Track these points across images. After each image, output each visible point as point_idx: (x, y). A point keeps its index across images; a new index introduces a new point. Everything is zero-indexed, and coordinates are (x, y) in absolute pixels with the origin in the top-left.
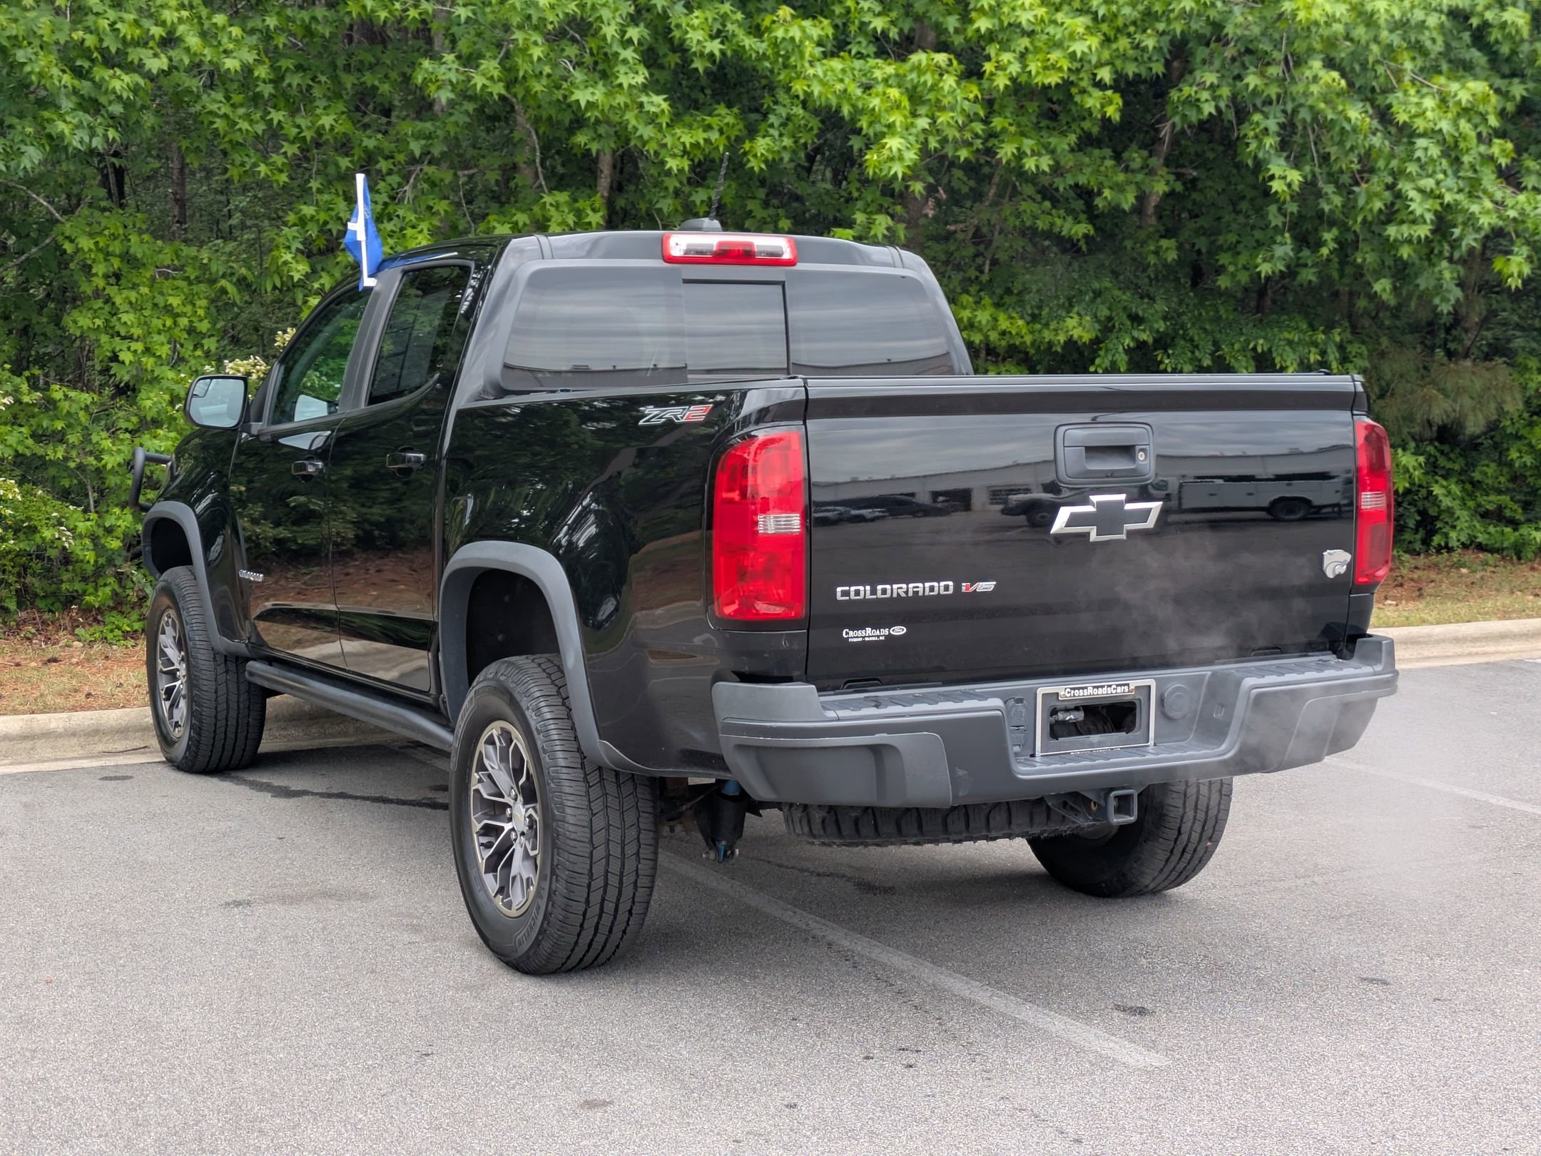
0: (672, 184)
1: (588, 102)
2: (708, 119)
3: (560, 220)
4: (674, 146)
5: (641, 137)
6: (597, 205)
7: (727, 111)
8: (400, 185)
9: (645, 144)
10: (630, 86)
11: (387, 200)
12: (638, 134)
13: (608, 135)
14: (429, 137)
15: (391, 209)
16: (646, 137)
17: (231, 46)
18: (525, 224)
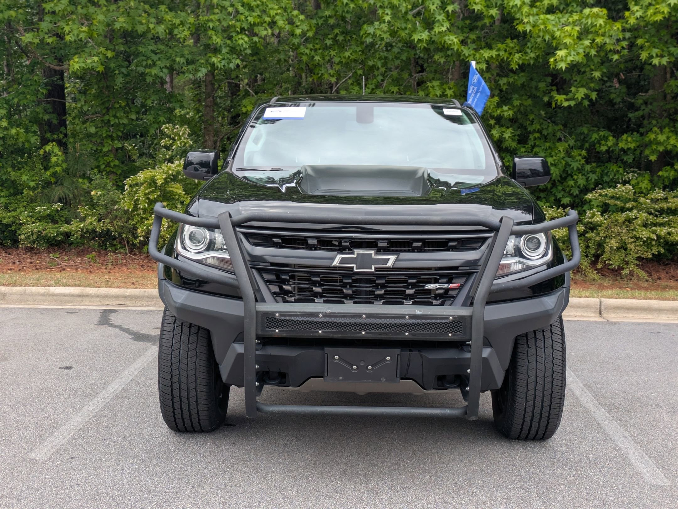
1: (419, 39)
2: (500, 45)
5: (464, 55)
7: (511, 41)
8: (383, 80)
10: (439, 32)
11: (374, 87)
12: (463, 53)
14: (386, 58)
15: (374, 91)
16: (467, 55)
17: (299, 24)
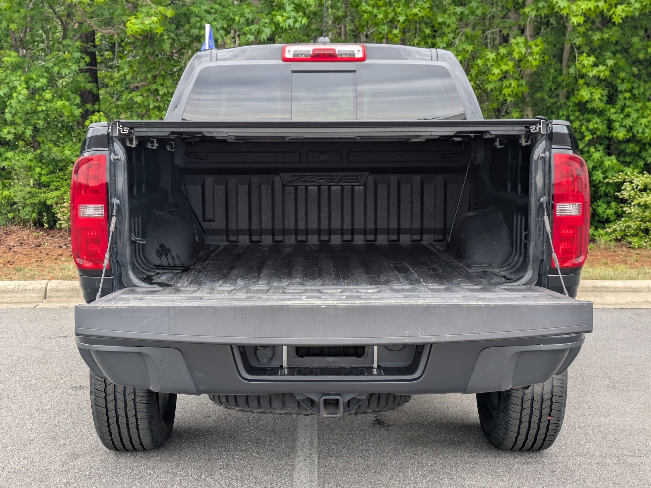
0: (582, 29)
3: (518, 51)
4: (577, 11)
6: (538, 43)
9: (562, 10)
13: (544, 7)
18: (504, 54)
